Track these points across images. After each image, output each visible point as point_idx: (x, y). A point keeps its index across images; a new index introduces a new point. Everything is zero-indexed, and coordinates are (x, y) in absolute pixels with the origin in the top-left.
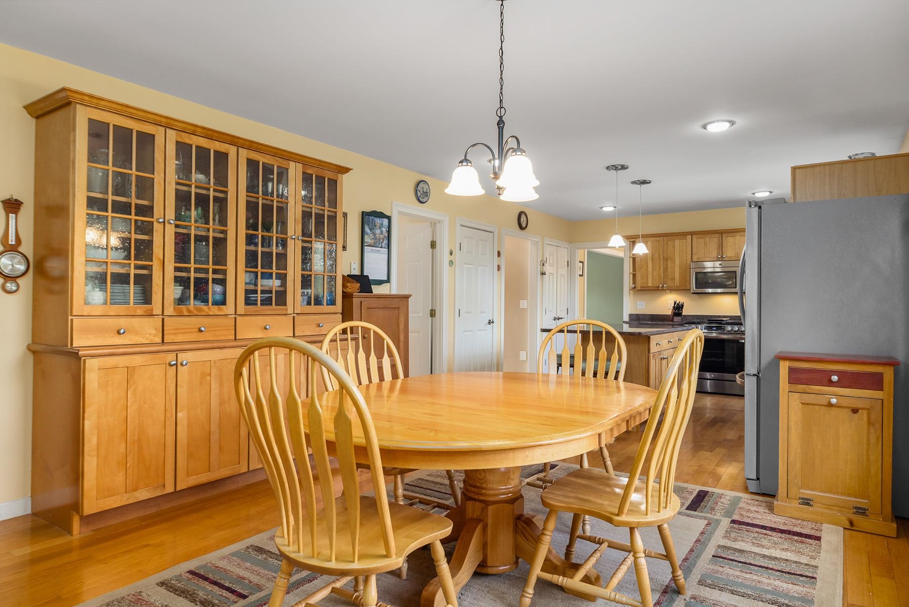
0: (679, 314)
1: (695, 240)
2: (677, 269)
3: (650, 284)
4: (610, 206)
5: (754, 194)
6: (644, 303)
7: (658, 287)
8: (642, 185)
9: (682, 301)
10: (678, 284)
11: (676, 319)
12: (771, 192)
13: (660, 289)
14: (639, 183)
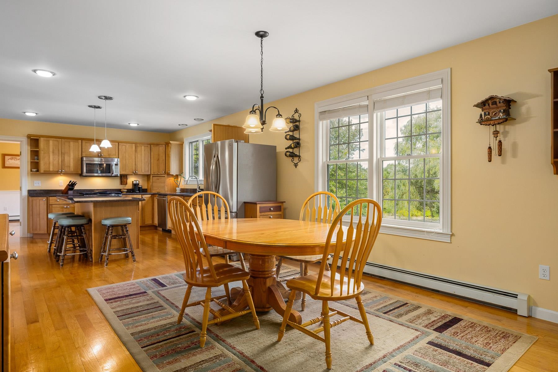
0: (72, 189)
1: (84, 144)
2: (72, 160)
3: (51, 169)
4: (34, 113)
5: (129, 124)
6: (40, 182)
7: (58, 171)
8: (96, 109)
9: (75, 181)
10: (72, 170)
11: (70, 192)
12: (138, 124)
13: (59, 172)
14: (93, 107)
